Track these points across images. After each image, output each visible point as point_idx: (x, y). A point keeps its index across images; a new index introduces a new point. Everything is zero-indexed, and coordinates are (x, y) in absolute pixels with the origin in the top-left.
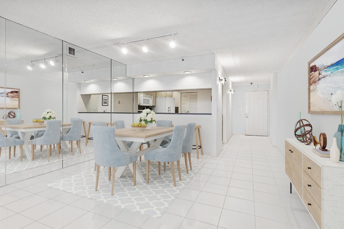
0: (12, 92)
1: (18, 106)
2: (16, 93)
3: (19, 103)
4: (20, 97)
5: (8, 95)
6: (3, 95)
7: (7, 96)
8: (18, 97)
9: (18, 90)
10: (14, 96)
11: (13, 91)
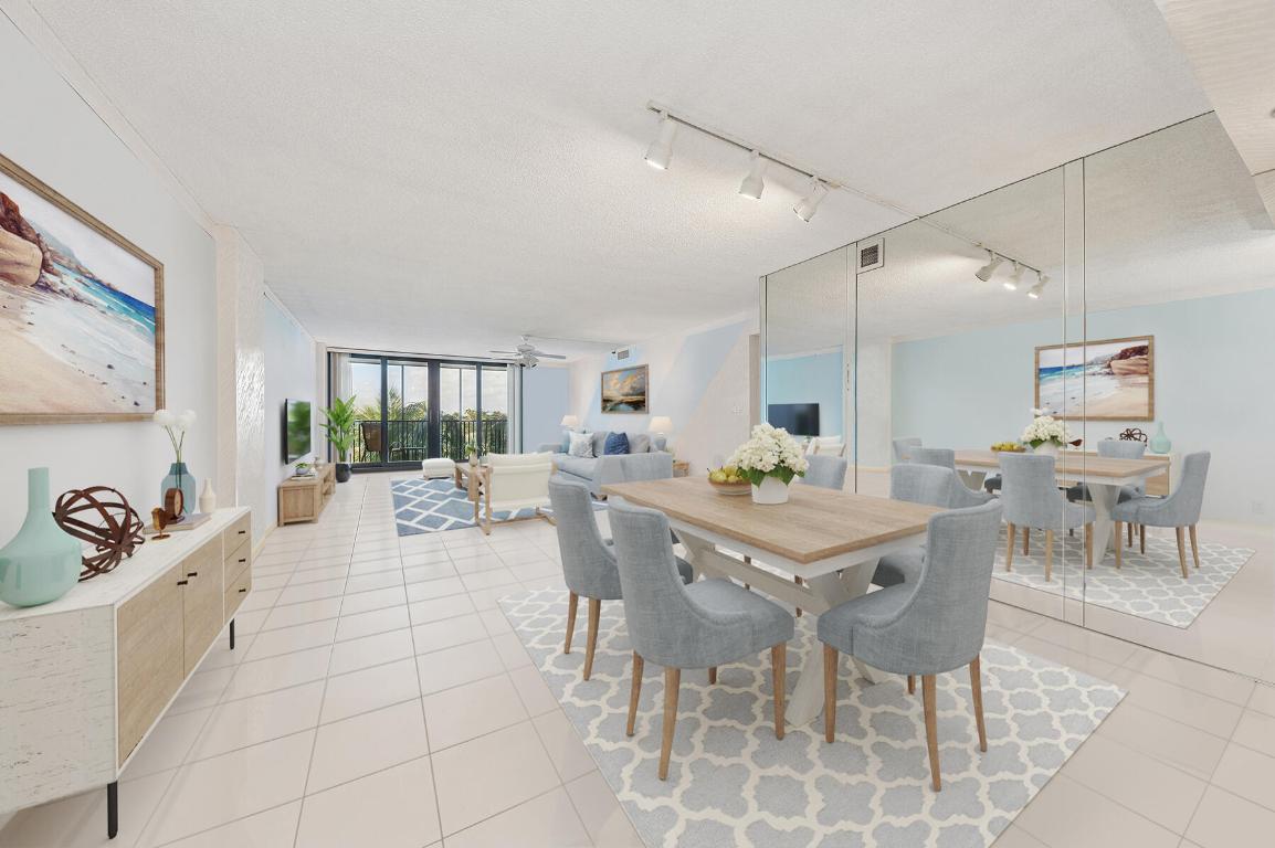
0: (1124, 355)
1: (1147, 408)
2: (1139, 354)
3: (1151, 395)
4: (1152, 370)
5: (1109, 366)
6: (1096, 369)
7: (1107, 370)
8: (1148, 371)
9: (1145, 343)
10: (1132, 368)
11: (1127, 350)
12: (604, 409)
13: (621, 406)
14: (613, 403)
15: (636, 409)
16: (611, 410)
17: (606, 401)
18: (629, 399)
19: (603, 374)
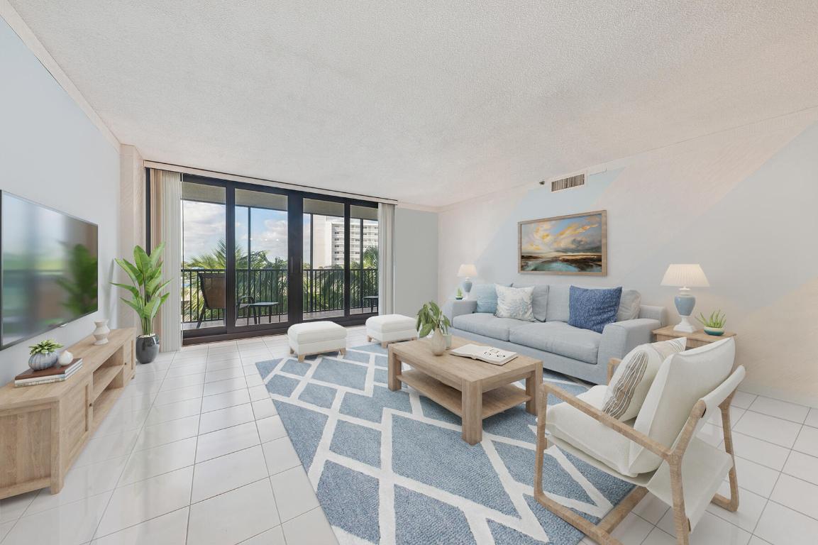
12: (523, 268)
13: (554, 265)
14: (539, 261)
15: (582, 269)
16: (535, 269)
17: (525, 258)
18: (570, 255)
19: (521, 225)
